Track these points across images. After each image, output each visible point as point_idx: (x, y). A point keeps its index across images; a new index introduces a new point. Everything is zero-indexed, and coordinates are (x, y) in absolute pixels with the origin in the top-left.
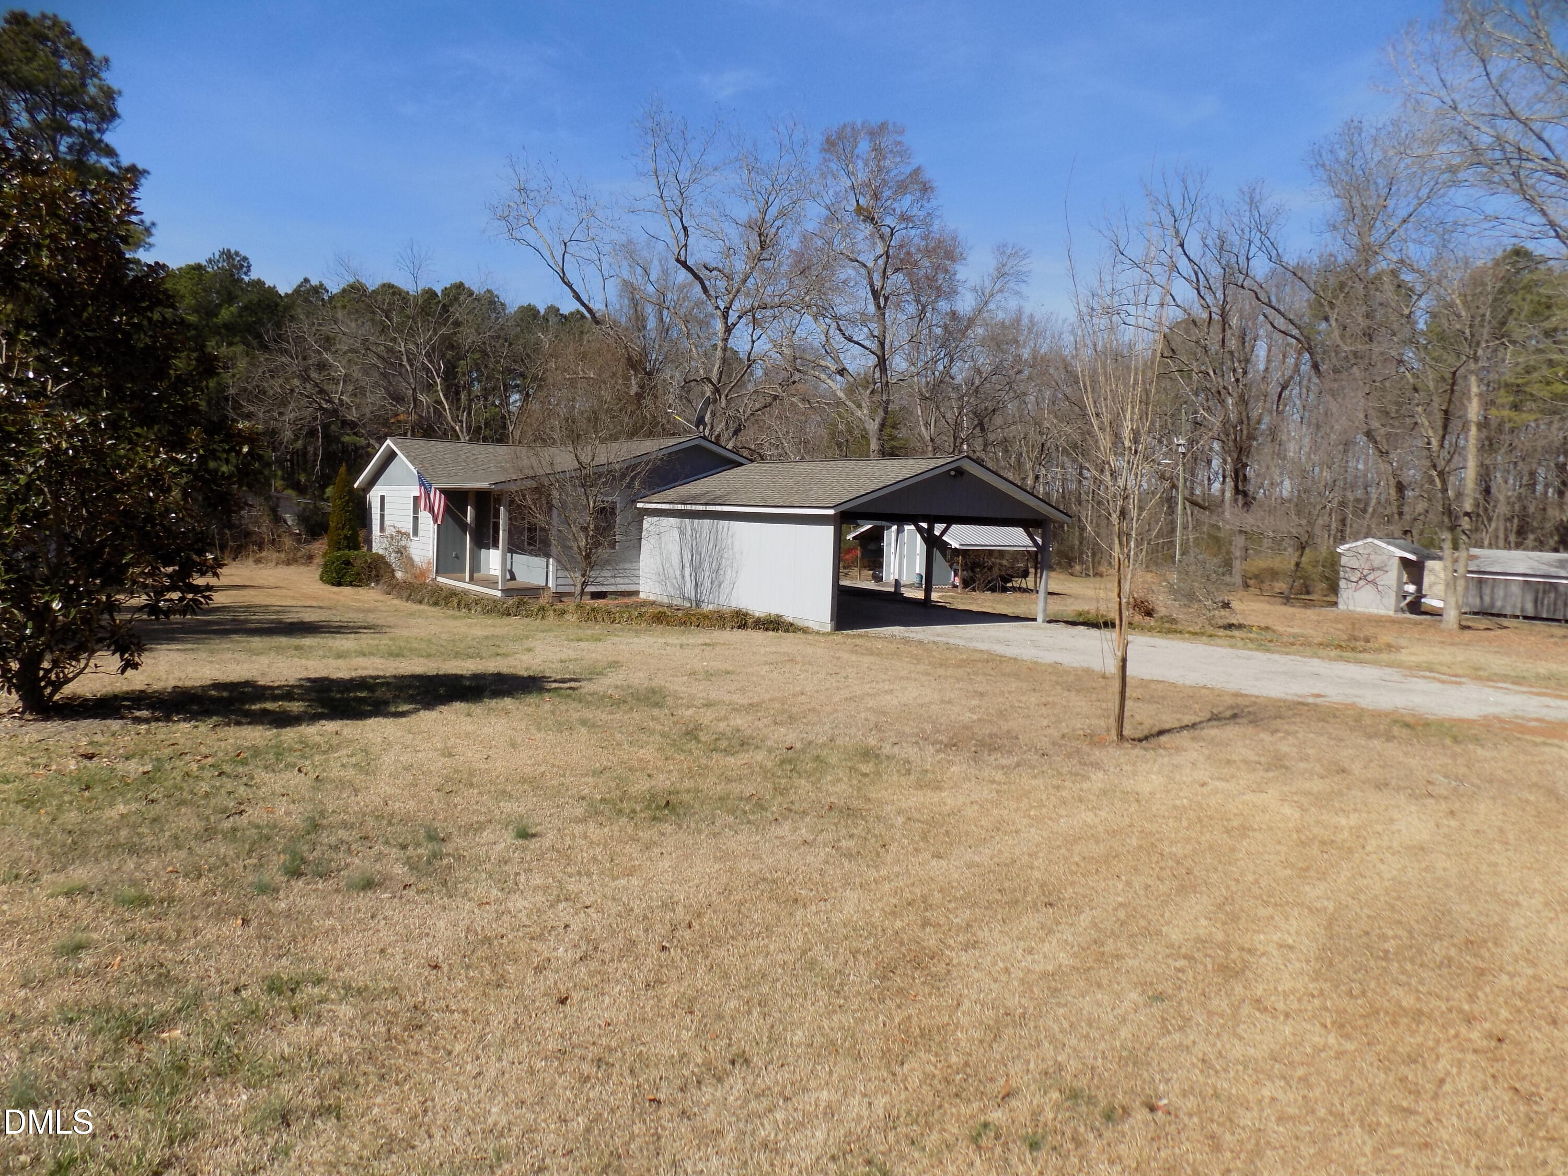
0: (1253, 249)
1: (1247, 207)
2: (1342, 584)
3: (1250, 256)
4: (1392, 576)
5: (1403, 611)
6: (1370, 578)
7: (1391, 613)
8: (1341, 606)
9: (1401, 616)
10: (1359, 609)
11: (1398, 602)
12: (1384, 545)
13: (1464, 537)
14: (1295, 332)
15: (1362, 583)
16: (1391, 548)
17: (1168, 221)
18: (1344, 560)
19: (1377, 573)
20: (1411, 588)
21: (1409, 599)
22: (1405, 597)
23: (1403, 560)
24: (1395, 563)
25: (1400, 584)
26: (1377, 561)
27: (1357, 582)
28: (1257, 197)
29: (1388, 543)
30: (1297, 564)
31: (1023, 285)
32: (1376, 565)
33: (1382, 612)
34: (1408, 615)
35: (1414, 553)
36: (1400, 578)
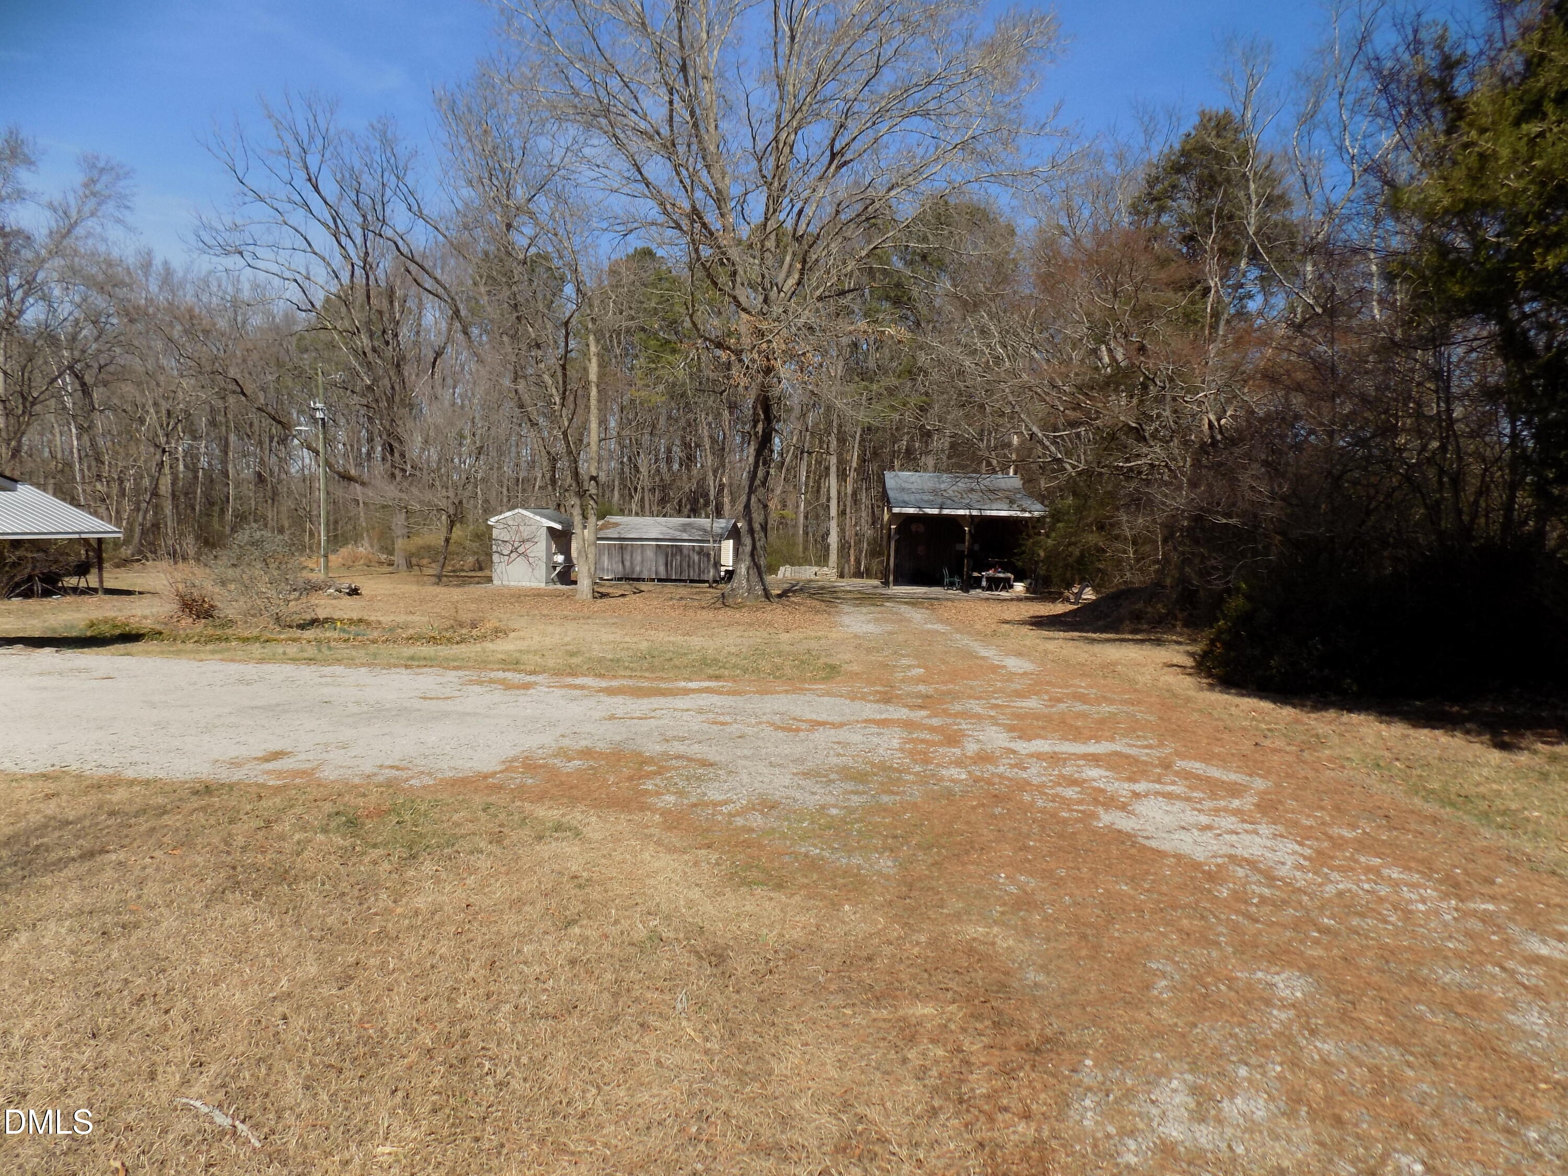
0: (388, 193)
1: (378, 144)
2: (496, 558)
3: (385, 200)
4: (541, 547)
5: (554, 583)
6: (521, 550)
7: (543, 585)
8: (496, 582)
9: (552, 587)
10: (512, 583)
11: (548, 573)
12: (531, 515)
13: (592, 502)
14: (441, 291)
15: (514, 555)
16: (538, 518)
17: (295, 149)
18: (495, 533)
19: (527, 545)
20: (560, 558)
21: (558, 569)
22: (554, 568)
23: (550, 529)
24: (544, 532)
25: (550, 556)
26: (526, 532)
27: (509, 555)
28: (389, 136)
29: (536, 514)
30: (447, 540)
31: (127, 212)
32: (525, 535)
33: (534, 584)
34: (559, 586)
35: (560, 523)
36: (548, 548)
